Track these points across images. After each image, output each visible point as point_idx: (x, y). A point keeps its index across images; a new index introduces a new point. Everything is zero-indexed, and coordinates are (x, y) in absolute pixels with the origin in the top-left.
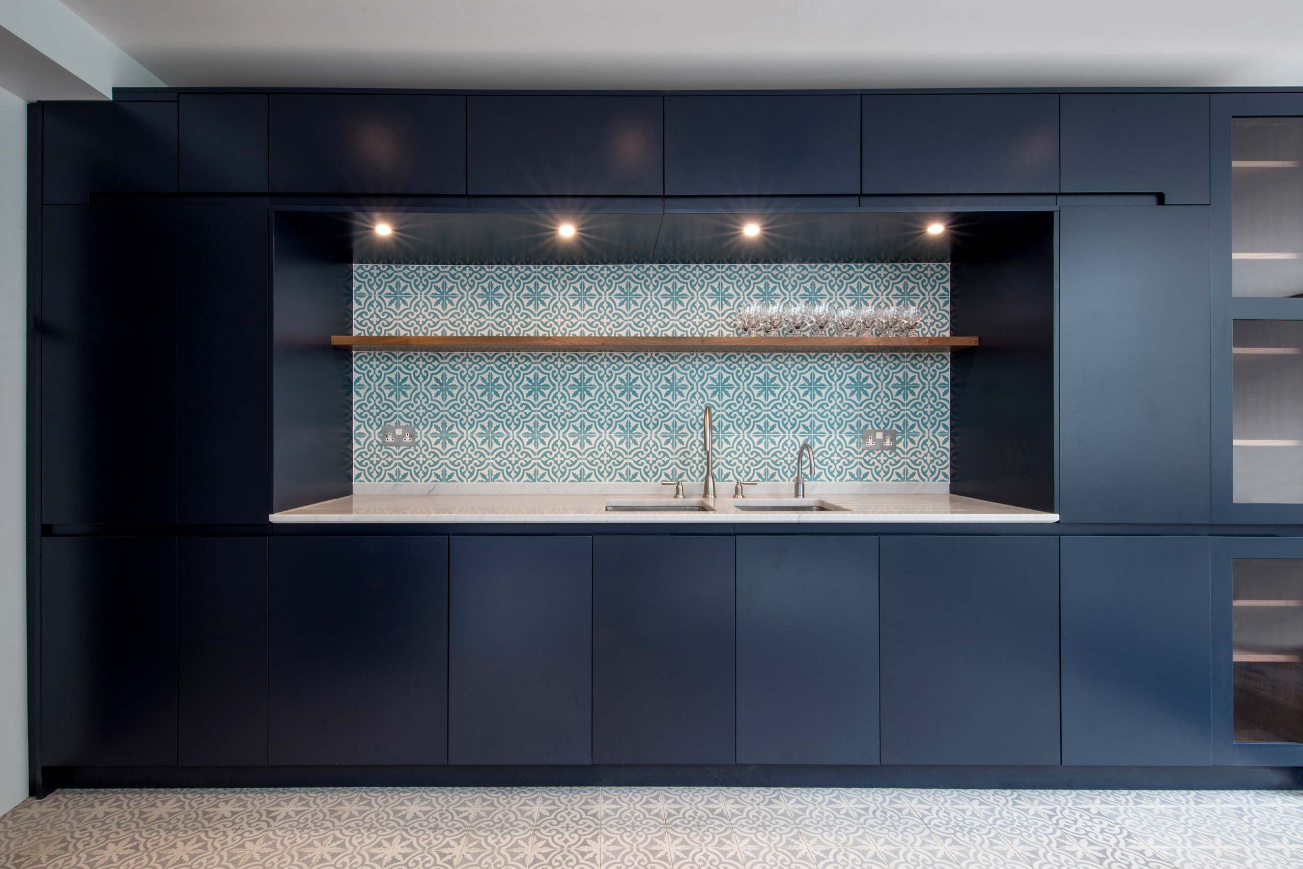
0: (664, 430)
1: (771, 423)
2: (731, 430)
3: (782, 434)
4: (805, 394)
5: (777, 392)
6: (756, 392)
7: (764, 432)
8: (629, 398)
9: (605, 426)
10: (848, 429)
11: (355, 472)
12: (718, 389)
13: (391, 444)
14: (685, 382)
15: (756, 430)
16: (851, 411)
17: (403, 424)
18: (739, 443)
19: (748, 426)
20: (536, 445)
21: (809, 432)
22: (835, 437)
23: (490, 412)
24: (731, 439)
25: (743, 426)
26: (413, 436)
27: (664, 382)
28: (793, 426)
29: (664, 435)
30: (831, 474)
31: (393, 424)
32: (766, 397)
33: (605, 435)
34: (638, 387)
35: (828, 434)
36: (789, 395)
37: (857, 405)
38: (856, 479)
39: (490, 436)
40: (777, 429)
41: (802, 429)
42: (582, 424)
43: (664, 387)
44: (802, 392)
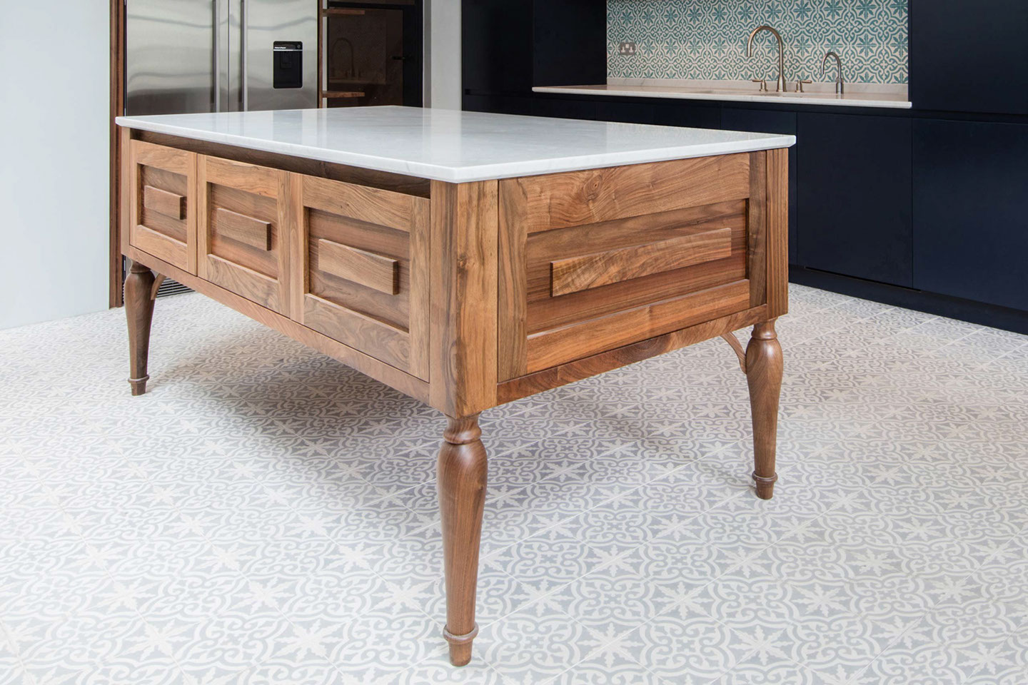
0: (767, 43)
1: (837, 37)
2: (809, 42)
3: (844, 46)
4: (861, 13)
5: (840, 12)
6: (826, 13)
7: (832, 44)
8: (746, 21)
9: (733, 41)
10: (893, 41)
11: (608, 71)
12: (801, 12)
13: (624, 54)
14: (780, 8)
15: (826, 42)
16: (895, 26)
17: (629, 41)
18: (815, 53)
19: (821, 39)
20: (695, 54)
21: (864, 44)
22: (883, 47)
23: (670, 32)
24: (810, 50)
25: (818, 40)
26: (634, 49)
27: (767, 9)
28: (852, 39)
29: (767, 47)
30: (881, 77)
31: (624, 41)
32: (833, 17)
33: (733, 47)
34: (751, 13)
35: (878, 45)
36: (849, 15)
37: (899, 21)
38: (899, 82)
39: (671, 49)
40: (841, 42)
41: (859, 42)
42: (720, 40)
43: (767, 12)
44: (858, 12)
